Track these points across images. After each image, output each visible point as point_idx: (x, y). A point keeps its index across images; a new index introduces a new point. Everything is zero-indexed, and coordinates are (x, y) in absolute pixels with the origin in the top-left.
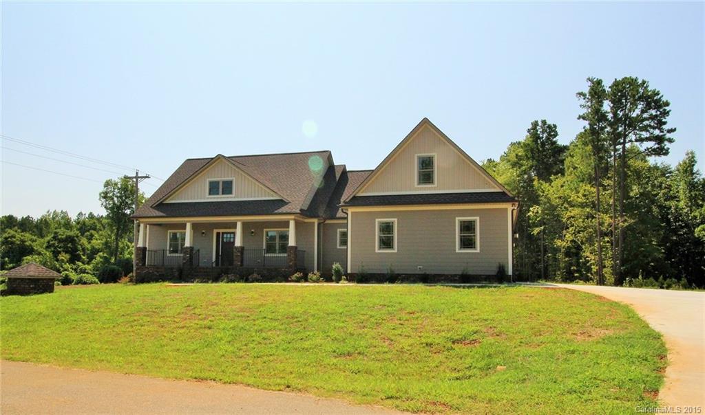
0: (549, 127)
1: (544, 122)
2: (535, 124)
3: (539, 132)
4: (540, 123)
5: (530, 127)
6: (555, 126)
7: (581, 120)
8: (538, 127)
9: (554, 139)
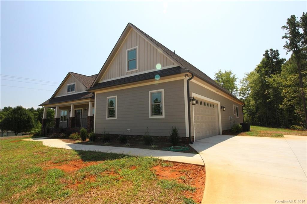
0: (274, 51)
1: (271, 50)
2: (267, 51)
3: (269, 55)
4: (269, 51)
5: (265, 53)
6: (277, 51)
7: (285, 38)
8: (269, 53)
9: (278, 57)
